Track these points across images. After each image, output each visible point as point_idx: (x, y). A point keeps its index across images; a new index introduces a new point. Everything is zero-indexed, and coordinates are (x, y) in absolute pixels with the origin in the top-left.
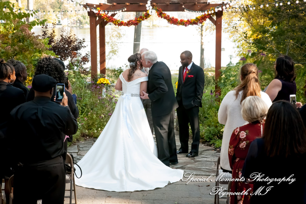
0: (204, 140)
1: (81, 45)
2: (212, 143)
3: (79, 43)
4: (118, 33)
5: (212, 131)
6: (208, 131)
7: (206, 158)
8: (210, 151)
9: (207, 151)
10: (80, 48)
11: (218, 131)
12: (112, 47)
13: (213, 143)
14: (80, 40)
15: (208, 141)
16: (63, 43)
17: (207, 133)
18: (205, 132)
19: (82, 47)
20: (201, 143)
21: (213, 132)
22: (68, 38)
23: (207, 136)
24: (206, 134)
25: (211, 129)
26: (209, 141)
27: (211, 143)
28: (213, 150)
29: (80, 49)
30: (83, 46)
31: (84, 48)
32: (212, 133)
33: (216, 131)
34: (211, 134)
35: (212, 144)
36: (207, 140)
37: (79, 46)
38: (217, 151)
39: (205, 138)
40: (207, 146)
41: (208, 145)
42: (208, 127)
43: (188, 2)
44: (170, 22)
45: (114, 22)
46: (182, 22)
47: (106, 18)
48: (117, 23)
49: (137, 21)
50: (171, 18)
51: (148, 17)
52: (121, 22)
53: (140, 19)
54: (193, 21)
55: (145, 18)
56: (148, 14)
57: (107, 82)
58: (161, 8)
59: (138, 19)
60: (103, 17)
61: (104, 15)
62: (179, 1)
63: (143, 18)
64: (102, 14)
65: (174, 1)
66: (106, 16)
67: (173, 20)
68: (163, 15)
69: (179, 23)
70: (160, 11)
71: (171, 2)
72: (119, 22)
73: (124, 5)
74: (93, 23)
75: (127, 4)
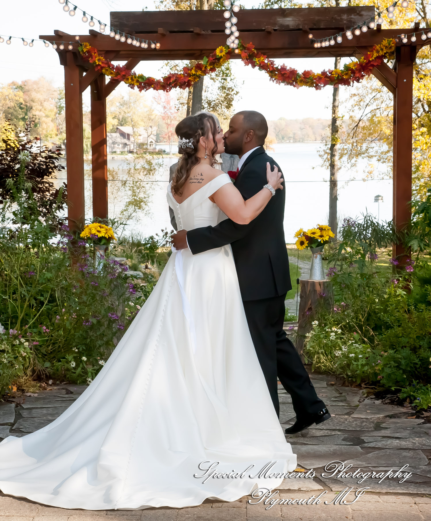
0: (381, 389)
1: (53, 163)
2: (405, 395)
3: (46, 158)
4: (146, 162)
5: (403, 362)
6: (392, 363)
7: (398, 441)
8: (404, 419)
9: (393, 420)
10: (50, 170)
11: (420, 360)
12: (134, 191)
13: (409, 396)
14: (50, 151)
15: (393, 389)
16: (9, 159)
17: (390, 367)
18: (385, 365)
19: (55, 167)
20: (374, 397)
21: (407, 365)
22: (21, 145)
23: (389, 375)
24: (388, 370)
25: (400, 356)
26: (398, 391)
27: (401, 396)
28: (412, 415)
29: (50, 173)
30: (56, 164)
31: (59, 170)
32: (403, 368)
33: (417, 361)
34: (401, 371)
35: (405, 400)
36: (391, 387)
37: (47, 166)
38: (423, 418)
39: (383, 381)
40: (389, 403)
41: (392, 402)
42: (391, 352)
43: (322, 27)
44: (277, 77)
45: (128, 79)
46: (308, 77)
47: (107, 70)
48: (135, 81)
49: (189, 75)
50: (279, 68)
51: (217, 65)
52: (145, 80)
53: (196, 71)
54: (336, 74)
55: (209, 68)
56: (218, 57)
57: (107, 233)
58: (251, 43)
59: (191, 70)
60: (99, 68)
61: (102, 63)
62: (298, 25)
63: (203, 69)
64: (98, 60)
65: (287, 23)
66: (106, 64)
67: (283, 73)
68: (256, 60)
69: (301, 81)
70: (248, 49)
71: (278, 26)
72: (140, 80)
73: (155, 34)
74: (72, 84)
75: (161, 30)
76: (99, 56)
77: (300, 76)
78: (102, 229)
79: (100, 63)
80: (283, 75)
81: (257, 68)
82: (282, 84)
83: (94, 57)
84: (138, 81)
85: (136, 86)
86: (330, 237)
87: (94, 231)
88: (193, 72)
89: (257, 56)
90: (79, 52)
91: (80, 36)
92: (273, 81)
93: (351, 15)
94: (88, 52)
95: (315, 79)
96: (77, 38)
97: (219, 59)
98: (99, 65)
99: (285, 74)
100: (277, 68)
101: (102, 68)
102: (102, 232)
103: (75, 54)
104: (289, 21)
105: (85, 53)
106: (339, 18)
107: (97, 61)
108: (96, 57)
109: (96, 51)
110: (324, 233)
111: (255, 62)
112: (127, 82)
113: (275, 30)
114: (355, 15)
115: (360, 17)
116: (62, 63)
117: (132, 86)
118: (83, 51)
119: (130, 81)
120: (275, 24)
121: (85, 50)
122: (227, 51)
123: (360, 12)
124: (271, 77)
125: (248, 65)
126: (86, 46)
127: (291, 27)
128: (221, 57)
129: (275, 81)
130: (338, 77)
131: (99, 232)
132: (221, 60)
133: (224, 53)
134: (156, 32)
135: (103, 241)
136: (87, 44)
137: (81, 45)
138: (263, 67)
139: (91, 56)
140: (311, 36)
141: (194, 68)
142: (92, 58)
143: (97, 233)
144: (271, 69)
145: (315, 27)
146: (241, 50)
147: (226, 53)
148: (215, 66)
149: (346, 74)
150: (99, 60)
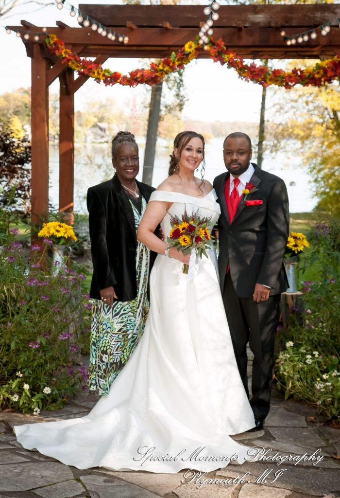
43: (294, 25)
44: (246, 75)
45: (94, 73)
46: (278, 75)
47: (73, 63)
48: (101, 75)
49: (156, 71)
50: (249, 65)
51: (185, 61)
52: (112, 75)
53: (164, 67)
54: (307, 73)
55: (177, 63)
56: (186, 53)
57: (66, 232)
58: (221, 39)
59: (158, 66)
60: (65, 60)
61: (69, 55)
62: (270, 22)
63: (171, 64)
64: (64, 52)
65: (258, 20)
66: (72, 56)
67: (252, 70)
68: (226, 57)
69: (271, 80)
70: (218, 45)
71: (249, 23)
72: (107, 74)
73: (123, 28)
74: (38, 77)
75: (129, 24)
76: (66, 48)
77: (269, 75)
78: (61, 229)
79: (67, 56)
80: (252, 72)
81: (226, 65)
82: (251, 83)
83: (60, 50)
84: (104, 75)
85: (102, 81)
86: (304, 246)
87: (52, 231)
88: (161, 67)
89: (227, 53)
90: (46, 44)
91: (47, 28)
92: (242, 79)
93: (325, 13)
94: (55, 44)
95: (285, 78)
96: (45, 30)
97: (188, 55)
98: (65, 57)
99: (253, 71)
100: (246, 65)
101: (69, 60)
102: (61, 231)
103: (42, 46)
104: (260, 18)
105: (51, 45)
106: (312, 16)
107: (63, 54)
108: (62, 50)
109: (63, 43)
110: (299, 242)
111: (224, 58)
112: (93, 76)
113: (245, 27)
114: (328, 13)
115: (334, 15)
116: (28, 55)
117: (98, 80)
118: (49, 43)
119: (96, 74)
120: (246, 21)
121: (52, 42)
122: (197, 47)
123: (334, 9)
124: (240, 75)
125: (216, 62)
126: (53, 38)
127: (262, 25)
128: (190, 53)
129: (244, 79)
130: (309, 75)
131: (58, 231)
132: (190, 56)
133: (193, 49)
134: (125, 26)
135: (62, 241)
136: (55, 36)
137: (48, 37)
138: (231, 64)
139: (58, 48)
140: (283, 34)
141: (162, 64)
142: (59, 50)
143: (56, 233)
144: (240, 66)
145: (287, 25)
146: (210, 47)
147: (196, 49)
148: (184, 62)
149: (318, 73)
150: (66, 53)
